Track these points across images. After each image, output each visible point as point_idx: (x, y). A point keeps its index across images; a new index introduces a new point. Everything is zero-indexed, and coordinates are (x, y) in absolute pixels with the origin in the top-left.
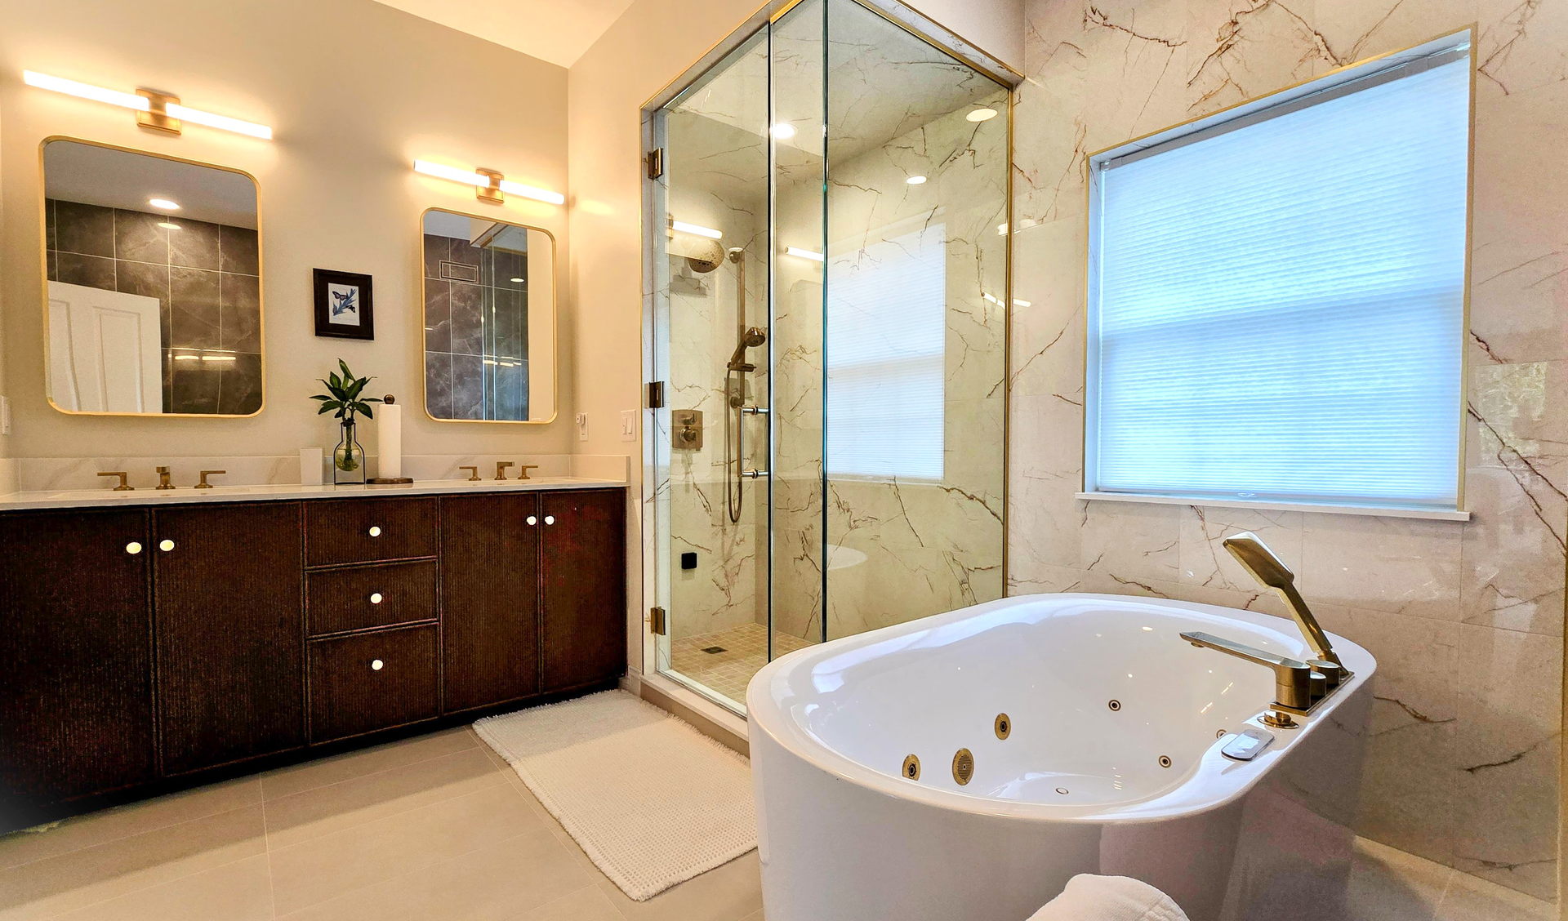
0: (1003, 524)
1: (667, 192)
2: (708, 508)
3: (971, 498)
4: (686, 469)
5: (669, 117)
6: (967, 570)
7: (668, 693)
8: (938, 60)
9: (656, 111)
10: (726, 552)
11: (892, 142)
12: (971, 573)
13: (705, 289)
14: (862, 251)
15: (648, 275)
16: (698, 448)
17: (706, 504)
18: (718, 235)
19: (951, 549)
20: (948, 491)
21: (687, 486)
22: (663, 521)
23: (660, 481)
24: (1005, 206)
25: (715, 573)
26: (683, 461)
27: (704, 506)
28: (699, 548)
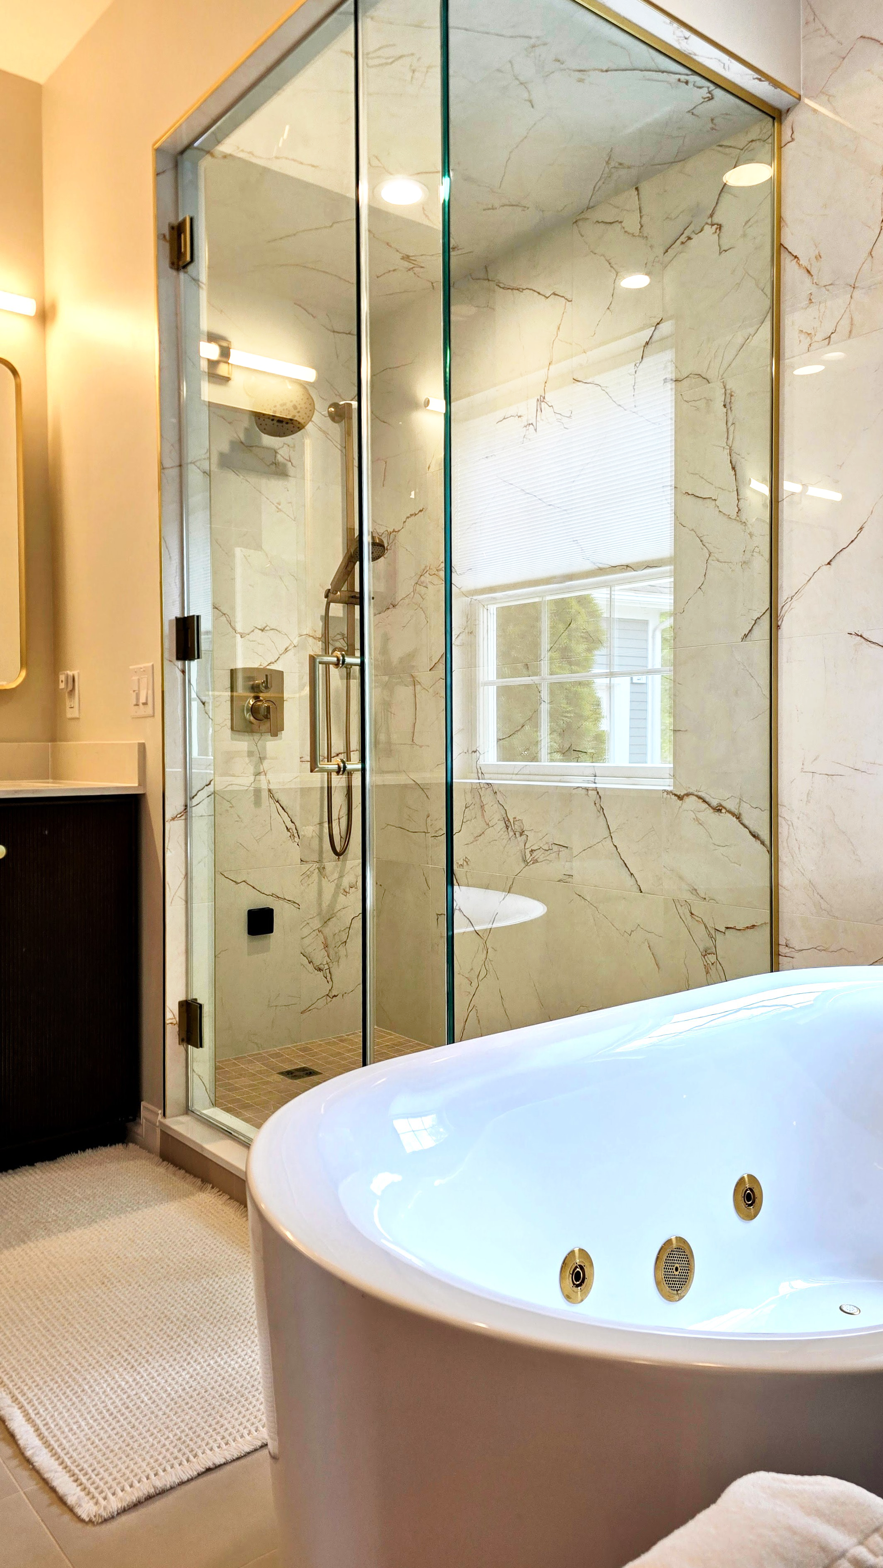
0: (770, 852)
1: (203, 295)
2: (294, 833)
3: (718, 809)
4: (256, 766)
5: (206, 163)
6: (713, 932)
7: (202, 1147)
8: (652, 65)
9: (182, 152)
10: (325, 905)
11: (586, 215)
12: (719, 937)
13: (285, 465)
14: (542, 400)
15: (172, 436)
16: (276, 730)
17: (290, 825)
18: (310, 375)
19: (687, 896)
20: (680, 798)
21: (257, 792)
22: (202, 852)
23: (196, 785)
24: (769, 315)
25: (307, 941)
26: (250, 754)
27: (287, 828)
28: (277, 899)
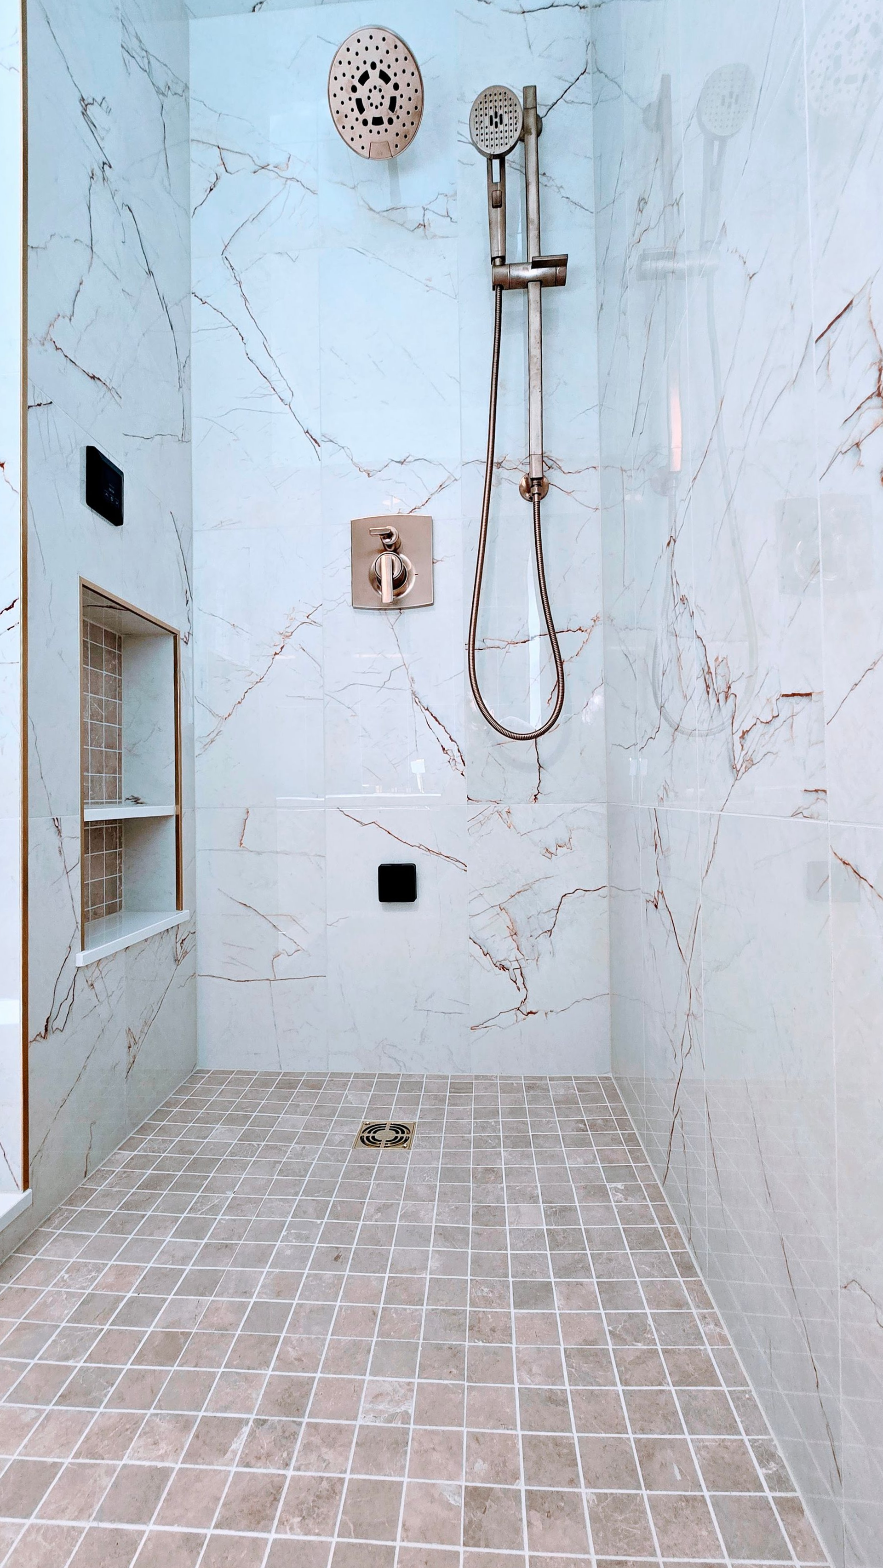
2: (455, 756)
17: (448, 745)
25: (479, 921)
27: (444, 749)
28: (428, 853)
